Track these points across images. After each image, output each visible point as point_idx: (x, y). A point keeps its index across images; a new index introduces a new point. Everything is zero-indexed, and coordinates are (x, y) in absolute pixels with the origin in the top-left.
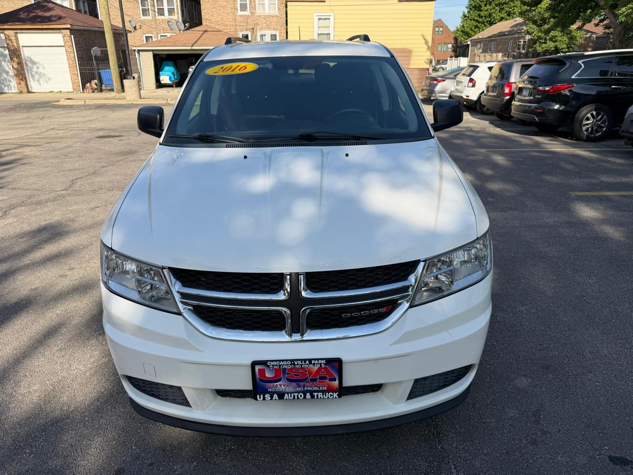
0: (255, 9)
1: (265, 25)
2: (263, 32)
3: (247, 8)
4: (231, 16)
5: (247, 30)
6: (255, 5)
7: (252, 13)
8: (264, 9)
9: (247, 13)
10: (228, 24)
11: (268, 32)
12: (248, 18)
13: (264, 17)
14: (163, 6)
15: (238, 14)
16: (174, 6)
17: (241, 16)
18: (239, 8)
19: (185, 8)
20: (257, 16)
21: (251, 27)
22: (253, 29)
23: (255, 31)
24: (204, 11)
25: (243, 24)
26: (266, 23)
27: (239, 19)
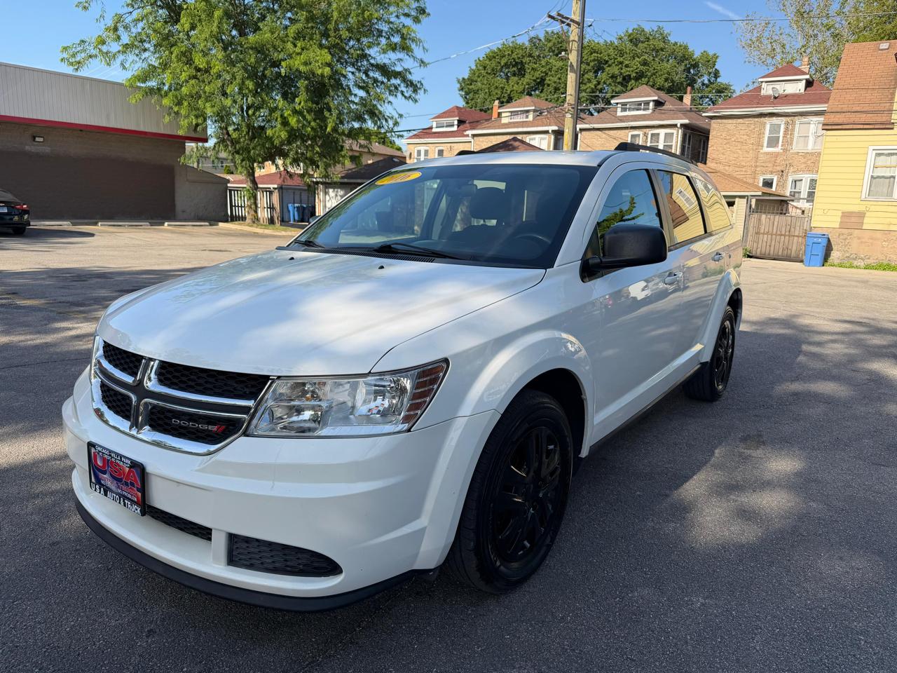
0: (791, 144)
1: (803, 166)
2: (797, 177)
3: (778, 143)
4: (751, 154)
5: (772, 173)
6: (792, 139)
7: (785, 150)
8: (806, 144)
9: (779, 149)
10: (744, 164)
11: (806, 176)
12: (777, 157)
13: (803, 154)
14: (658, 142)
15: (761, 151)
16: (672, 142)
17: (767, 154)
18: (765, 144)
19: (689, 144)
20: (792, 154)
21: (779, 168)
22: (783, 171)
23: (784, 174)
24: (712, 148)
25: (767, 164)
26: (805, 163)
27: (762, 158)
